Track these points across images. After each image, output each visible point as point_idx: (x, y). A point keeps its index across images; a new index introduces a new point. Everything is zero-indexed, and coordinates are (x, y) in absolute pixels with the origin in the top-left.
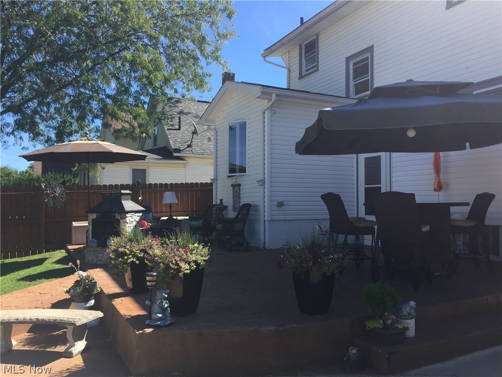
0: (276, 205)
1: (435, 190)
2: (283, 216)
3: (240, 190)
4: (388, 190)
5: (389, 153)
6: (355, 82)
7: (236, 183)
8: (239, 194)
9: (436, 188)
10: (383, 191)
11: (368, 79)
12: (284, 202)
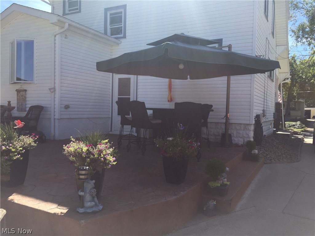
0: (64, 107)
1: (168, 101)
2: (69, 116)
3: (26, 94)
4: (135, 100)
5: (136, 76)
6: (111, 26)
7: (22, 89)
8: (25, 97)
9: (169, 100)
10: (131, 100)
11: (122, 27)
12: (70, 106)
